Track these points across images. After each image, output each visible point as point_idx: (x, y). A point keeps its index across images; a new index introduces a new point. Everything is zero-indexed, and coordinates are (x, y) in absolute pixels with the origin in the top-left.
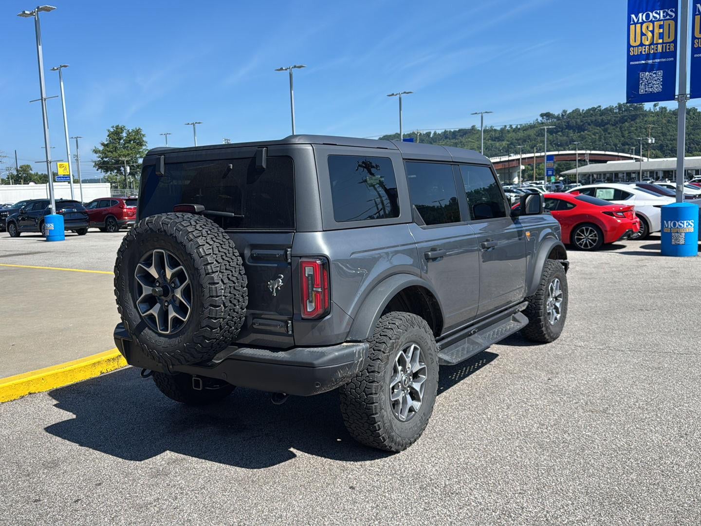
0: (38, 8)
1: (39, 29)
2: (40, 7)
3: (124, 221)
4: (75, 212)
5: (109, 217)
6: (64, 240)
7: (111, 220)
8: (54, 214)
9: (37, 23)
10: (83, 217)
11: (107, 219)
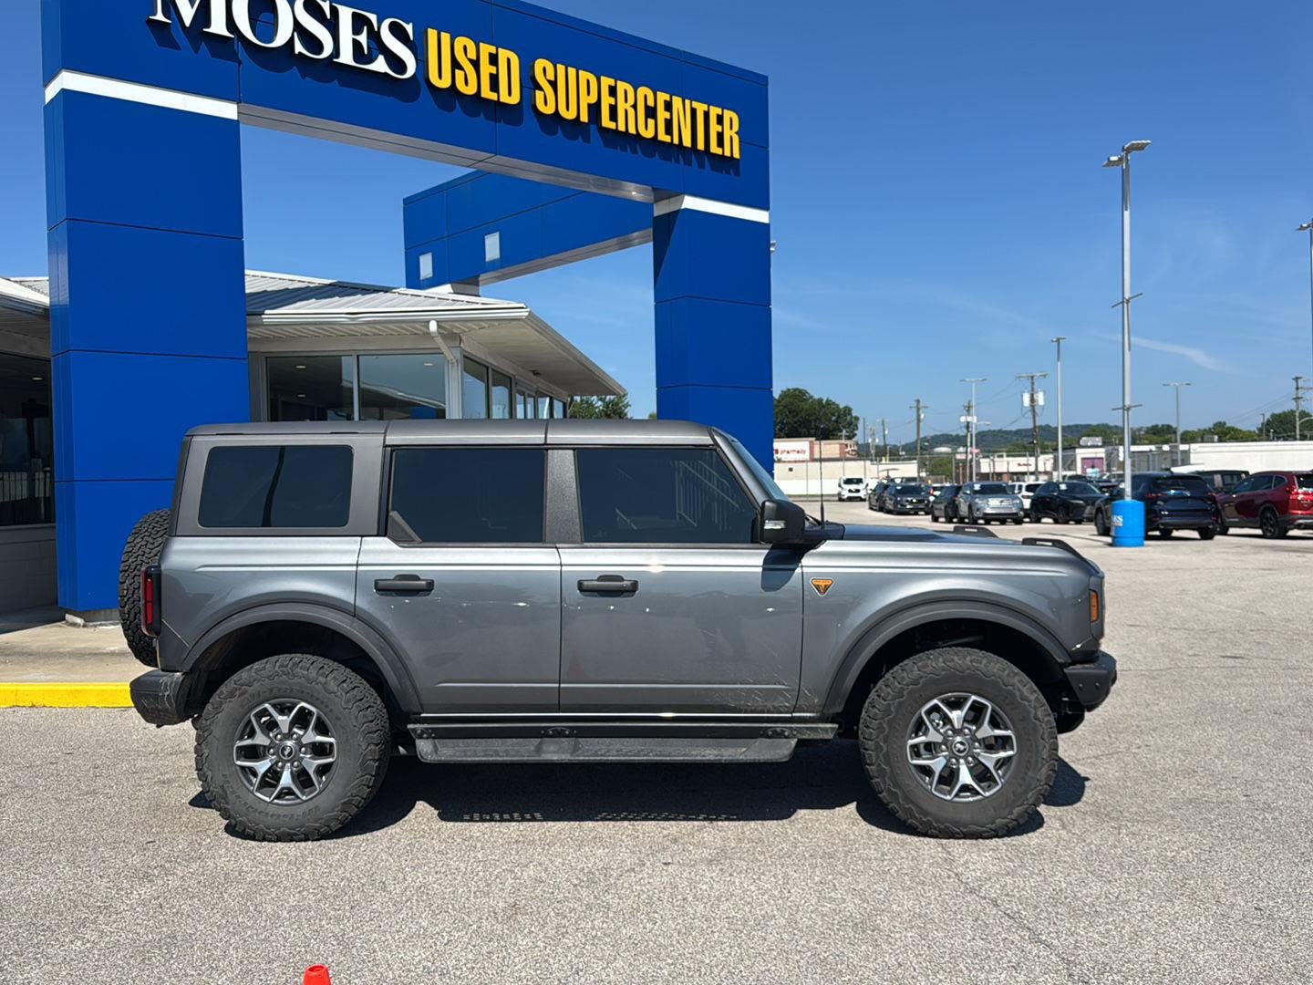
0: (1123, 150)
1: (1128, 181)
2: (1126, 146)
3: (1292, 517)
4: (1188, 498)
5: (1265, 509)
6: (1142, 545)
7: (1269, 515)
8: (1128, 499)
9: (1125, 173)
10: (1203, 506)
11: (1263, 513)
